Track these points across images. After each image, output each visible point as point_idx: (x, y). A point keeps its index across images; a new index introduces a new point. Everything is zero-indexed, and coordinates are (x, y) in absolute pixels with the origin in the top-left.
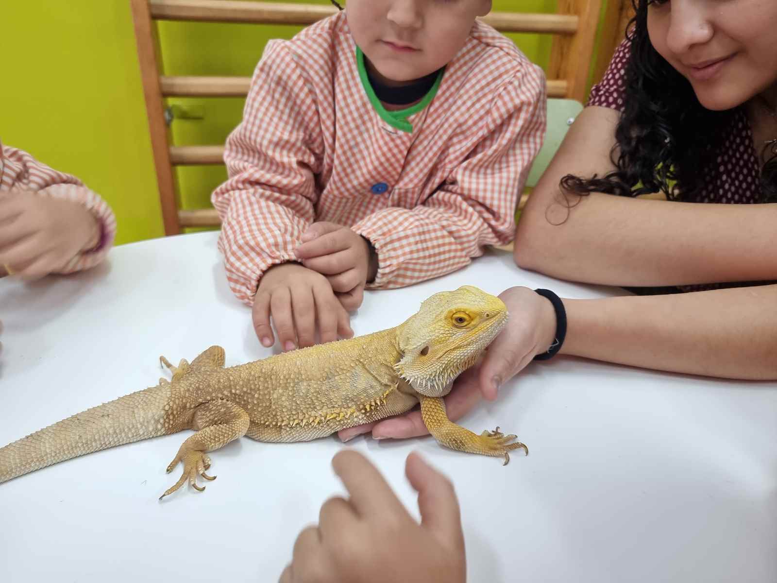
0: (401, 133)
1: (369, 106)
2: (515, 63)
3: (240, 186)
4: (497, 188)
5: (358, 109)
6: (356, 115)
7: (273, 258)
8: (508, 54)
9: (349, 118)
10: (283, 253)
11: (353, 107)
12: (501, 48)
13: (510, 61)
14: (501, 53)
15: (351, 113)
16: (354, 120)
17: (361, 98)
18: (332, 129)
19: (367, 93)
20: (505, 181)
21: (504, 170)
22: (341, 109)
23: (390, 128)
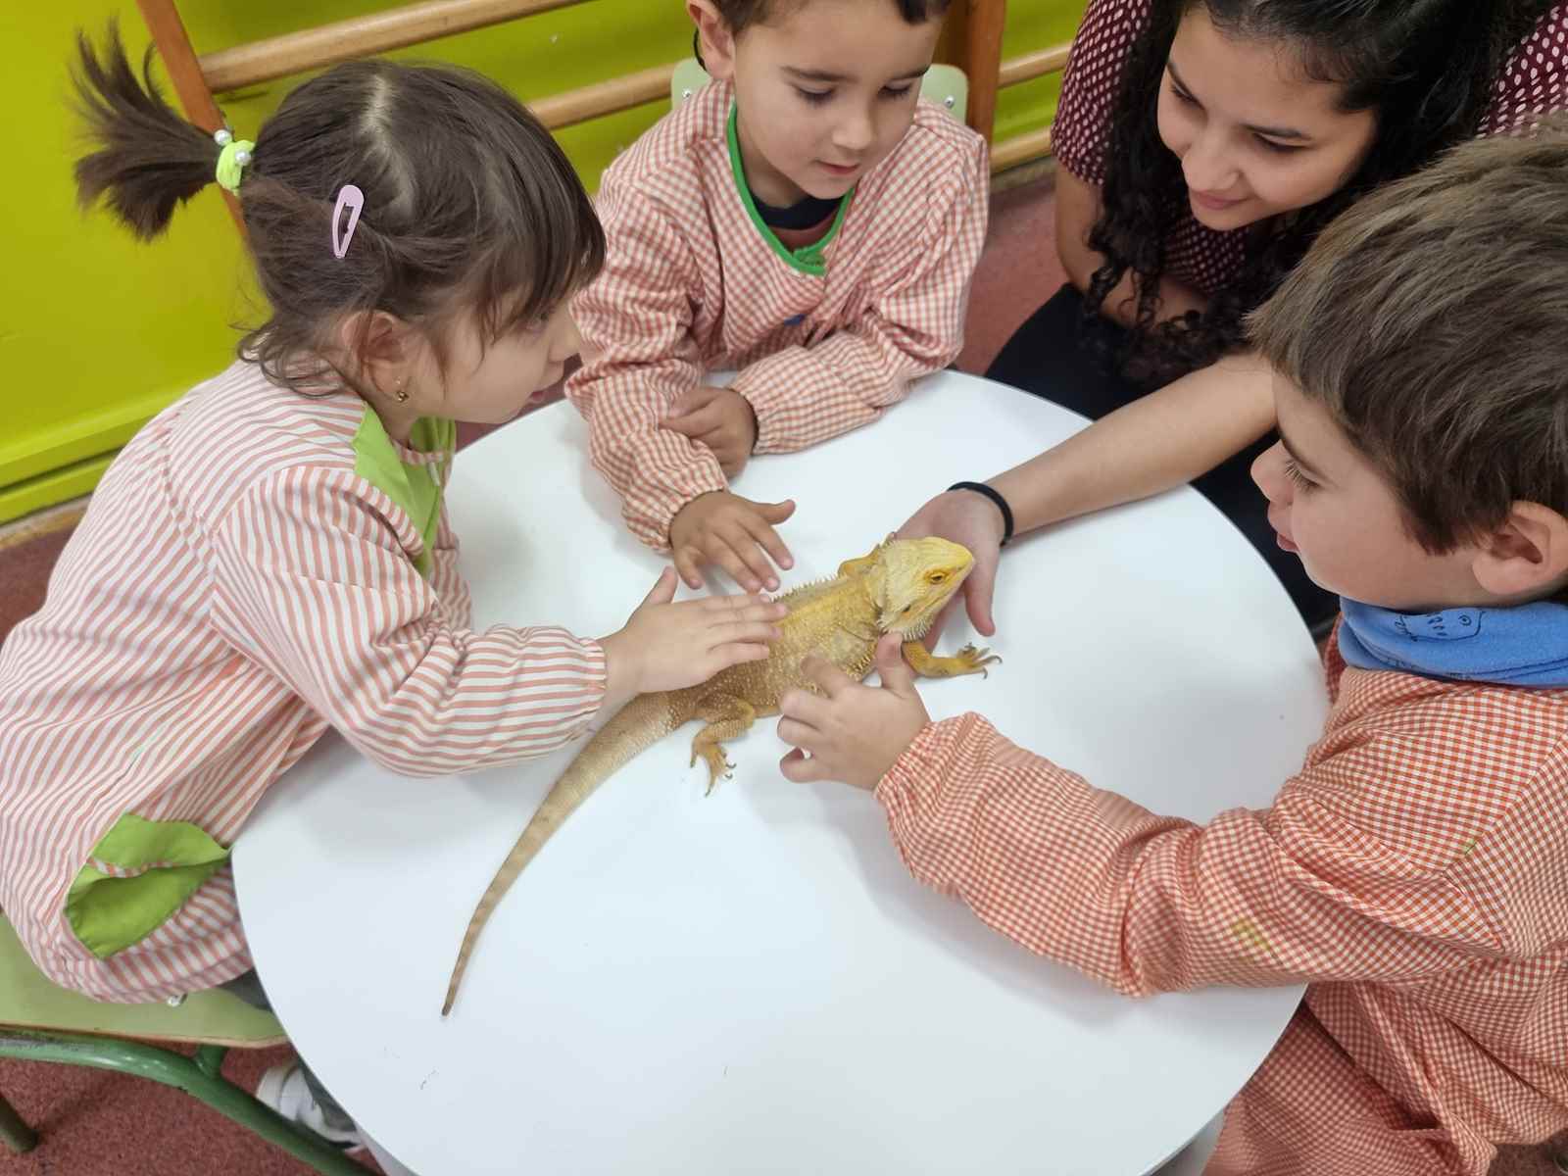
0: (811, 277)
1: (764, 243)
2: (949, 149)
3: (602, 374)
4: (933, 314)
5: (750, 249)
6: (749, 257)
7: (684, 496)
8: (939, 136)
9: (741, 262)
10: (692, 485)
11: (743, 248)
12: (930, 129)
13: (943, 147)
14: (932, 136)
15: (742, 255)
16: (748, 263)
17: (752, 234)
18: (718, 279)
19: (759, 228)
20: (942, 304)
21: (940, 287)
22: (729, 254)
23: (796, 273)
